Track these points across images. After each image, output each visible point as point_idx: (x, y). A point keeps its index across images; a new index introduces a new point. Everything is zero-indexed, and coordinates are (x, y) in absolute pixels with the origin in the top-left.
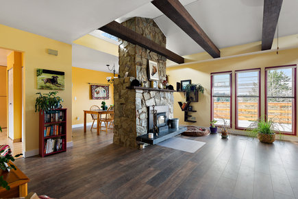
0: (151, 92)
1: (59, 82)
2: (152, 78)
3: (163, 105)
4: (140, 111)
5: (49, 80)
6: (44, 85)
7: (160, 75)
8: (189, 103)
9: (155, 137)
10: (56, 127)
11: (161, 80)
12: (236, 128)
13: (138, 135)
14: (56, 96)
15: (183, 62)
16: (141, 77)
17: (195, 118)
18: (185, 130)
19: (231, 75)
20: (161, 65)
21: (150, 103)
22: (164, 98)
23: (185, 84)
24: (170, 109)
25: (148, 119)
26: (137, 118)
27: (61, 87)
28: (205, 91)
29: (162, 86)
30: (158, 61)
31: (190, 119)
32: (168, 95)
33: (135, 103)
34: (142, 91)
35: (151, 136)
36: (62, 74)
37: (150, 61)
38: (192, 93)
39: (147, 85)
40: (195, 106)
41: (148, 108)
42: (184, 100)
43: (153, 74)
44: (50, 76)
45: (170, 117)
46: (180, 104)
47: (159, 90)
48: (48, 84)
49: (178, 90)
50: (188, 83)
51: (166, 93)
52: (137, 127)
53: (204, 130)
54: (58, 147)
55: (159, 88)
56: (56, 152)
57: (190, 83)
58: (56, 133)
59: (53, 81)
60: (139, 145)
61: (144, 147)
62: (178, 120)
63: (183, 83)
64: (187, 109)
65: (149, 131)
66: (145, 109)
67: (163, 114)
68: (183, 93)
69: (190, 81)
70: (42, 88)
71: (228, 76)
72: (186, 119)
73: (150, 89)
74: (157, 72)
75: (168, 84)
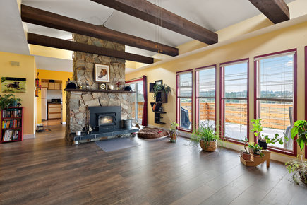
0: (95, 94)
1: (20, 86)
3: (114, 105)
4: (76, 111)
5: (11, 85)
6: (6, 89)
7: (114, 77)
10: (15, 121)
11: (116, 82)
13: (71, 131)
14: (13, 97)
15: (153, 62)
17: (165, 120)
19: (192, 73)
20: (116, 68)
21: (92, 104)
22: (116, 99)
26: (72, 117)
27: (22, 90)
30: (111, 64)
32: (123, 96)
34: (80, 93)
36: (24, 80)
37: (97, 65)
43: (101, 76)
44: (12, 82)
46: (152, 105)
48: (10, 88)
49: (150, 91)
51: (120, 94)
52: (72, 124)
54: (14, 137)
55: (109, 90)
56: (13, 141)
57: (162, 83)
58: (15, 126)
59: (15, 86)
61: (77, 143)
66: (83, 109)
67: (112, 114)
69: (162, 81)
70: (5, 91)
72: (157, 121)
74: (108, 75)
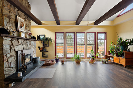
0: (20, 40)
2: (20, 29)
3: (29, 49)
4: (9, 55)
7: (26, 29)
8: (44, 47)
9: (24, 75)
11: (27, 32)
12: (66, 58)
13: (6, 76)
15: (41, 25)
16: (9, 27)
17: (48, 55)
18: (43, 63)
19: (64, 34)
20: (27, 23)
21: (18, 48)
22: (30, 44)
23: (42, 37)
24: (34, 51)
25: (17, 61)
26: (5, 62)
28: (52, 41)
29: (28, 36)
30: (25, 19)
31: (45, 56)
32: (32, 42)
33: (2, 49)
34: (10, 39)
35: (21, 74)
37: (18, 17)
38: (46, 42)
39: (16, 34)
40: (48, 48)
41: (17, 52)
42: (41, 46)
43: (21, 27)
45: (34, 56)
46: (39, 47)
47: (26, 39)
49: (38, 40)
50: (43, 36)
51: (31, 41)
52: (5, 69)
53: (53, 61)
55: (26, 38)
57: (45, 36)
60: (8, 84)
61: (13, 85)
62: (39, 58)
63: (41, 36)
64: (43, 50)
65: (18, 70)
66: (13, 53)
67: (29, 55)
68: (41, 42)
69: (45, 35)
71: (63, 34)
72: (43, 56)
73: (18, 38)
74: (24, 27)
75: (32, 36)
